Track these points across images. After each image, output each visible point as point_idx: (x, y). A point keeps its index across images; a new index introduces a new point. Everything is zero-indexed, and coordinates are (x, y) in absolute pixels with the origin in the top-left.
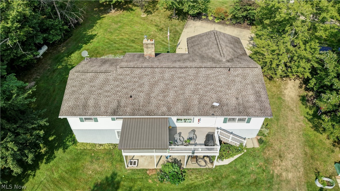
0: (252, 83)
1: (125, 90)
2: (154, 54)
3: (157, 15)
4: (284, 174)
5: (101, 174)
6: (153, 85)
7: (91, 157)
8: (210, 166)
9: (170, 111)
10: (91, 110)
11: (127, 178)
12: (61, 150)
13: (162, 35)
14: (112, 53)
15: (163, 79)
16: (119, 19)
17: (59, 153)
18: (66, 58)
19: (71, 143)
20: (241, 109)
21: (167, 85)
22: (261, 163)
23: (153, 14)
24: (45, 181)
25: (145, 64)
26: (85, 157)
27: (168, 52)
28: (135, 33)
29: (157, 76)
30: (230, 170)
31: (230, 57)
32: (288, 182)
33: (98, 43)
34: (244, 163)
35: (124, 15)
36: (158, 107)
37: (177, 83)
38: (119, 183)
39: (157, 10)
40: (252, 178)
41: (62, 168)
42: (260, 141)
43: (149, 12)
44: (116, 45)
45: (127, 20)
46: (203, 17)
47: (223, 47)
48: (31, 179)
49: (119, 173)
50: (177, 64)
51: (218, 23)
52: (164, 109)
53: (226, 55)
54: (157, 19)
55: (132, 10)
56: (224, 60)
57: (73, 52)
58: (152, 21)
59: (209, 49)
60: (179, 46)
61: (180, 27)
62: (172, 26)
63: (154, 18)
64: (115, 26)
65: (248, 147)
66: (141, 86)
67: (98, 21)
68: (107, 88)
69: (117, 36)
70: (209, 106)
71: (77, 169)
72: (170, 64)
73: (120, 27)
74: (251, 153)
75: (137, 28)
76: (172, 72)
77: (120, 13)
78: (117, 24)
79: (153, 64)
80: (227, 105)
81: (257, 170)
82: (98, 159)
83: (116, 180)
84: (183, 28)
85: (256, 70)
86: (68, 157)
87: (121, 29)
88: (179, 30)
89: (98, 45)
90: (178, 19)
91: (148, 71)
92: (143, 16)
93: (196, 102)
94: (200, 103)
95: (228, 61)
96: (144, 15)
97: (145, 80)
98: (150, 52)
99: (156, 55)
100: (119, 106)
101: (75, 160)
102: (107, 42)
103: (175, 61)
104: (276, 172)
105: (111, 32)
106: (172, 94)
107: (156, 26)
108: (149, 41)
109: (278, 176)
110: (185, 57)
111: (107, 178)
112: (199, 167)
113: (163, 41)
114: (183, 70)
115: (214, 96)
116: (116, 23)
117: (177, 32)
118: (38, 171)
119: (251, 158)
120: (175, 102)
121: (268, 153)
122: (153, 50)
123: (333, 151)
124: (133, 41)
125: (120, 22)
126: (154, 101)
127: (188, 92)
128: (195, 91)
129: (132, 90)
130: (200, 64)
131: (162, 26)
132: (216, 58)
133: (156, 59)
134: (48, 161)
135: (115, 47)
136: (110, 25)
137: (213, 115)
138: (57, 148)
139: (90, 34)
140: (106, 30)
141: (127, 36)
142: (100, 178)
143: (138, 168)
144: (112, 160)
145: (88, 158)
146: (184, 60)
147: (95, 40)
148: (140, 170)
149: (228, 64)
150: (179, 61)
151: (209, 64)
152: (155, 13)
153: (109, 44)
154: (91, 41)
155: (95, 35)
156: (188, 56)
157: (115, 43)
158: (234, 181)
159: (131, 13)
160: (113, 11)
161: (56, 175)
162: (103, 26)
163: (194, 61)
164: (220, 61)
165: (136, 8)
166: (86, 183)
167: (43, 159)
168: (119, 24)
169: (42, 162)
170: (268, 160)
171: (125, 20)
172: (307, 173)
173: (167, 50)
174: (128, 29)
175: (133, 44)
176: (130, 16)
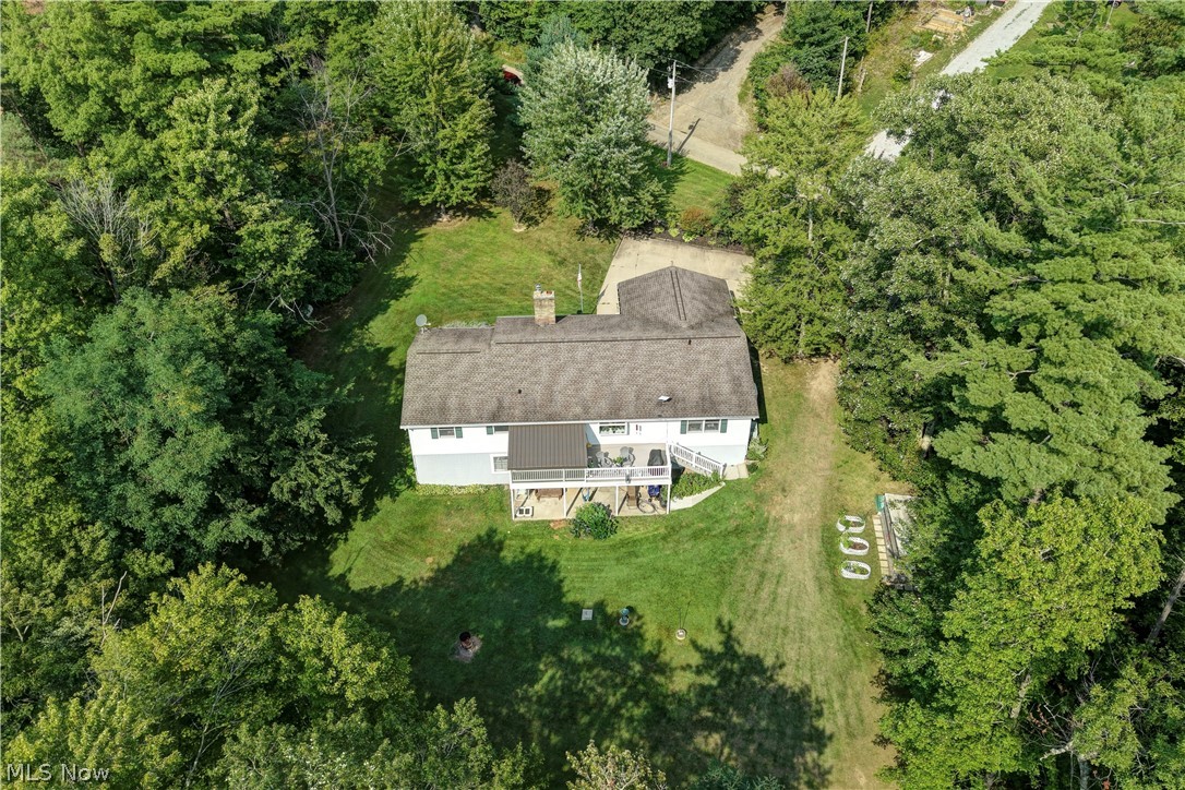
0: (728, 363)
1: (508, 382)
2: (553, 317)
3: (551, 228)
4: (786, 517)
5: (468, 531)
6: (556, 372)
7: (446, 506)
8: (661, 511)
9: (587, 413)
10: (454, 415)
11: (515, 535)
12: (387, 499)
13: (565, 275)
14: (459, 318)
15: (573, 360)
16: (461, 239)
17: (384, 503)
18: (357, 331)
19: (404, 487)
20: (707, 405)
21: (581, 370)
22: (750, 502)
23: (541, 225)
24: (369, 547)
25: (540, 337)
26: (435, 507)
27: (579, 312)
28: (504, 272)
29: (564, 356)
30: (696, 515)
31: (697, 320)
32: (792, 527)
33: (424, 295)
34: (720, 503)
35: (472, 227)
36: (567, 407)
37: (598, 366)
38: (501, 543)
39: (549, 213)
40: (732, 525)
41: (395, 527)
42: (751, 469)
43: (530, 221)
44: (466, 301)
45: (480, 240)
46: (658, 230)
47: (686, 300)
48: (341, 545)
49: (500, 529)
50: (598, 335)
51: (691, 243)
52: (578, 410)
53: (689, 316)
54: (551, 237)
55: (490, 214)
56: (685, 326)
57: (371, 318)
58: (539, 241)
59: (659, 306)
60: (602, 300)
61: (605, 255)
62: (586, 252)
63: (546, 235)
64: (454, 256)
65: (727, 478)
66: (535, 373)
67: (413, 245)
68: (478, 379)
69: (464, 279)
70: (652, 404)
71: (423, 528)
72: (585, 336)
73: (468, 258)
74: (734, 488)
75: (506, 259)
76: (589, 348)
77: (462, 222)
78: (459, 251)
79: (554, 337)
80: (684, 400)
81: (741, 513)
82: (459, 509)
83: (496, 538)
84: (612, 257)
85: (737, 341)
86: (403, 508)
87: (470, 263)
88: (602, 262)
89: (424, 300)
90: (598, 236)
91: (547, 348)
92: (518, 231)
93: (632, 397)
94: (638, 398)
95: (692, 327)
96: (521, 229)
97: (543, 363)
98: (545, 313)
99: (558, 319)
100: (500, 407)
101: (416, 512)
102: (443, 294)
103: (595, 330)
104: (773, 513)
105: (449, 271)
106: (589, 386)
107: (550, 253)
108: (545, 295)
109: (775, 520)
110: (613, 321)
111: (479, 537)
112: (641, 514)
113: (568, 287)
114: (608, 345)
115: (662, 387)
116: (458, 248)
117: (598, 266)
118: (351, 534)
119: (733, 496)
120: (595, 398)
121: (762, 485)
122: (553, 311)
123: (877, 479)
124: (502, 291)
125: (465, 245)
126: (559, 398)
127: (617, 380)
128: (630, 380)
129: (521, 380)
130: (640, 334)
131: (564, 253)
132: (671, 323)
133: (558, 326)
134: (366, 517)
135: (463, 303)
136: (444, 254)
137: (660, 416)
138: (380, 495)
139: (399, 275)
140: (436, 266)
141: (487, 279)
142: (467, 538)
143: (534, 519)
144: (485, 509)
145: (441, 509)
146: (611, 328)
147: (415, 289)
148: (537, 522)
149: (690, 333)
150: (602, 329)
151: (655, 334)
152: (547, 222)
153: (449, 297)
154: (407, 292)
155: (413, 278)
156: (619, 319)
157: (462, 295)
158: (702, 530)
159: (489, 223)
160: (445, 218)
161: (386, 538)
162: (427, 256)
163: (629, 328)
164: (677, 328)
165: (499, 209)
166: (444, 545)
167: (356, 514)
168: (465, 251)
169: (355, 520)
170: (762, 496)
171: (478, 241)
172: (826, 513)
173: (578, 309)
174: (485, 261)
175: (501, 297)
176: (487, 230)
